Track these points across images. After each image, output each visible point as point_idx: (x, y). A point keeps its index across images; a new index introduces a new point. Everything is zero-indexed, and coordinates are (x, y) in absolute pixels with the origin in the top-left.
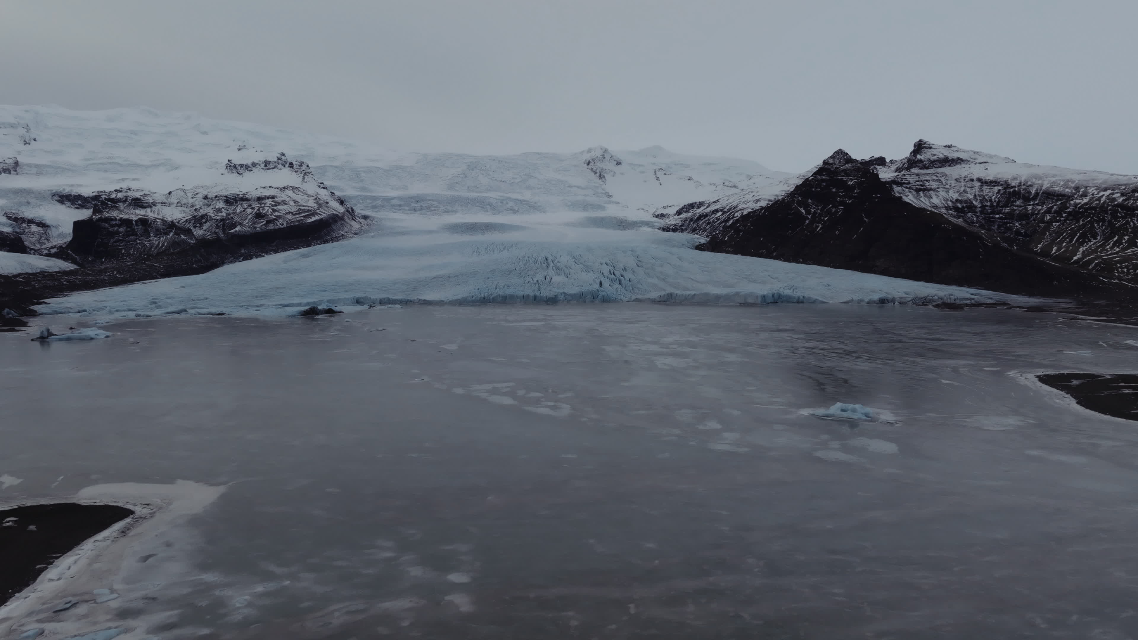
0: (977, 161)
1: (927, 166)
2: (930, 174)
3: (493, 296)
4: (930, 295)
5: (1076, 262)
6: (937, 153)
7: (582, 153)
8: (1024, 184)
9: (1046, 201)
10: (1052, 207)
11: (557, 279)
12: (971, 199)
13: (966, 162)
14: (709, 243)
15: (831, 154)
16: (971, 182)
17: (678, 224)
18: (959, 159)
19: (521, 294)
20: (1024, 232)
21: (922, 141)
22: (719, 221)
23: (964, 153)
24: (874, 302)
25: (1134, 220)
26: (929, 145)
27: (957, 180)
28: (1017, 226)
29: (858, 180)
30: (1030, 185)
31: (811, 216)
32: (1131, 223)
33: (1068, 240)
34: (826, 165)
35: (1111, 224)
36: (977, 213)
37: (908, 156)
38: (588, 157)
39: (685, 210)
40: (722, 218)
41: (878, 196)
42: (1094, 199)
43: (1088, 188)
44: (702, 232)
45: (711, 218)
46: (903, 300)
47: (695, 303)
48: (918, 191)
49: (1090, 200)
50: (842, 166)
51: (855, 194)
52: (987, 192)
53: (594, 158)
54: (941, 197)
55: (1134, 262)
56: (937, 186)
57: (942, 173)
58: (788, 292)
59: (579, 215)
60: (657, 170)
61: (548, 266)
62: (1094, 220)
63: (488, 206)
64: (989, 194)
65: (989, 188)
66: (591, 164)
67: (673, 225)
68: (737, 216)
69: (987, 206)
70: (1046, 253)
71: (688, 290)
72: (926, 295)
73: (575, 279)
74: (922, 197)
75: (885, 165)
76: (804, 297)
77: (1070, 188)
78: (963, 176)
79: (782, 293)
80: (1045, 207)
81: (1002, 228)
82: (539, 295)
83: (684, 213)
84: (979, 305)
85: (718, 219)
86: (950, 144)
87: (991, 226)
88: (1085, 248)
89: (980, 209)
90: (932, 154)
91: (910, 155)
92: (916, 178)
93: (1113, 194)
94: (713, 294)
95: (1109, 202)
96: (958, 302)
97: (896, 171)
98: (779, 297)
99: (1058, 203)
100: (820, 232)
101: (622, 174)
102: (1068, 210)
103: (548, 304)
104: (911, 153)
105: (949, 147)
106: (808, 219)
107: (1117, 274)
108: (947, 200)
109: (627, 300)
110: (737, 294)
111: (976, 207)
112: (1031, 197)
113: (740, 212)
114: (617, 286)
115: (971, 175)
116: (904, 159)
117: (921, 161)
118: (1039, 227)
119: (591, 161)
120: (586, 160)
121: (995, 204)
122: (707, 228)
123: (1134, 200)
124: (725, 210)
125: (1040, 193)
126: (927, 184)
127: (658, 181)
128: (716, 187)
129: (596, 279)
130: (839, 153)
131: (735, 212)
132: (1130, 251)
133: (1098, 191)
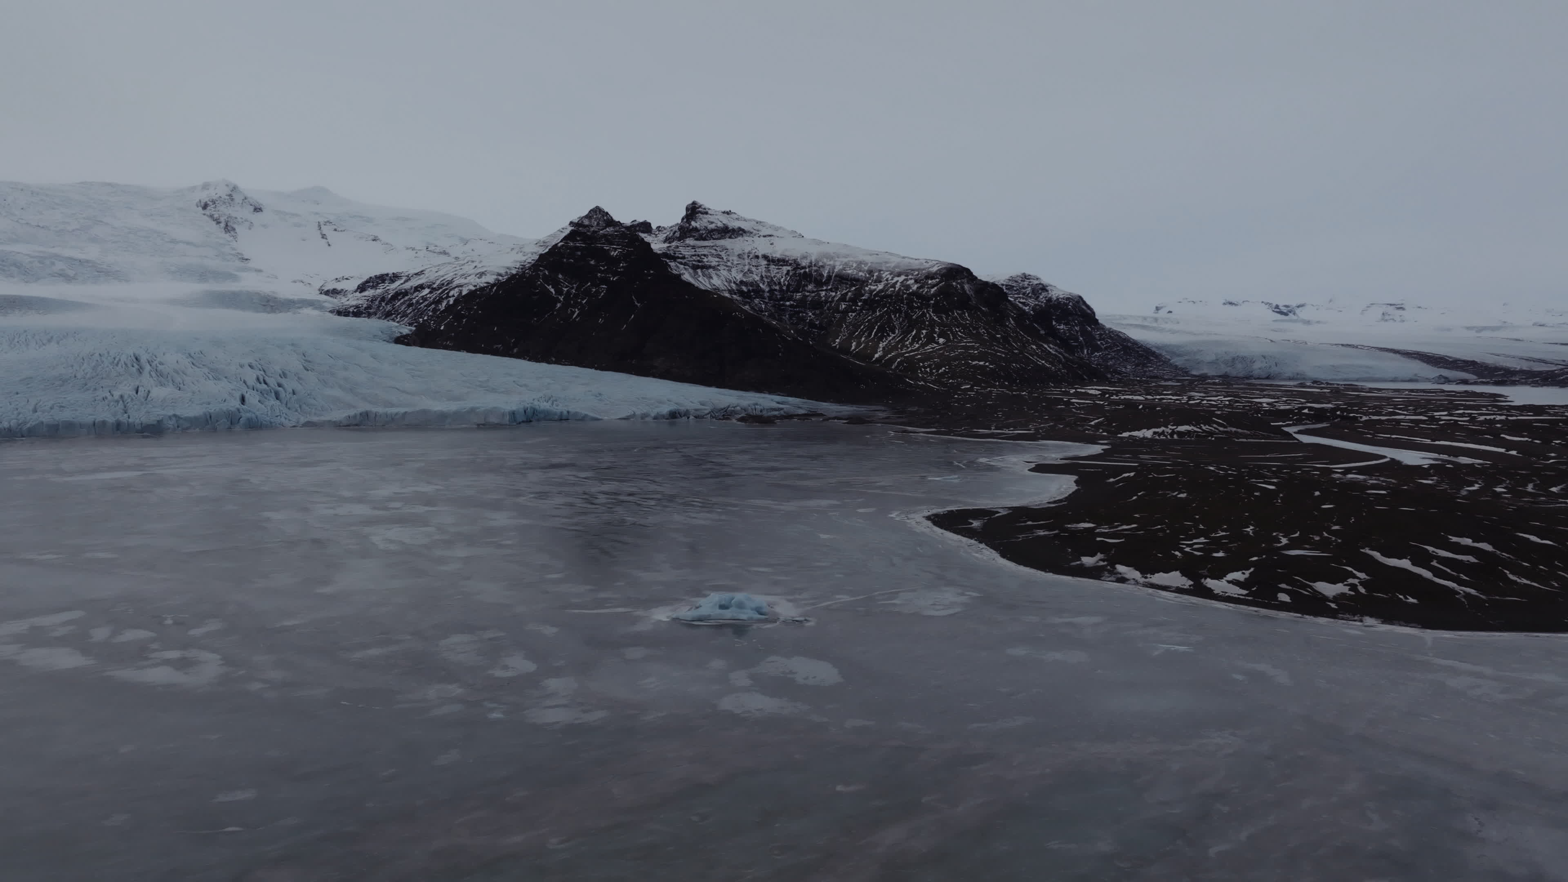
0: (762, 234)
1: (704, 236)
2: (707, 246)
3: (28, 425)
4: (731, 406)
5: (879, 360)
6: (715, 221)
7: (193, 189)
8: (815, 265)
9: (839, 287)
10: (847, 294)
11: (158, 393)
12: (758, 281)
13: (748, 234)
14: (415, 333)
15: (586, 212)
16: (756, 260)
17: (362, 304)
18: (740, 229)
19: (89, 419)
20: (819, 323)
21: (696, 204)
22: (426, 303)
23: (744, 222)
24: (663, 417)
25: (930, 311)
26: (705, 209)
27: (739, 256)
28: (810, 316)
29: (624, 250)
30: (822, 266)
31: (563, 297)
32: (928, 315)
33: (866, 334)
34: (579, 227)
35: (908, 316)
36: (766, 299)
37: (679, 221)
38: (204, 196)
39: (371, 284)
40: (430, 298)
41: (651, 272)
42: (889, 286)
43: (882, 272)
44: (401, 317)
45: (413, 297)
46: (698, 413)
47: (407, 425)
48: (695, 268)
49: (884, 287)
50: (602, 230)
51: (620, 268)
52: (775, 272)
53: (214, 198)
54: (722, 278)
55: (936, 360)
56: (717, 264)
57: (722, 246)
58: (545, 406)
59: (195, 288)
60: (321, 223)
61: (140, 370)
62: (891, 310)
63: (13, 268)
64: (777, 275)
65: (777, 267)
66: (209, 208)
67: (353, 306)
68: (453, 296)
69: (776, 290)
70: (845, 349)
71: (392, 405)
72: (726, 405)
73: (194, 393)
74: (700, 276)
75: (651, 233)
76: (568, 412)
77: (863, 272)
78: (746, 251)
79: (537, 407)
80: (839, 293)
81: (794, 319)
82: (125, 421)
83: (369, 289)
84: (789, 416)
85: (424, 299)
86: (728, 210)
87: (782, 316)
88: (885, 343)
89: (768, 294)
90: (709, 221)
91: (682, 222)
92: (692, 252)
93: (907, 280)
94: (435, 412)
95: (905, 289)
96: (765, 414)
97: (665, 242)
98: (534, 413)
99: (852, 289)
100: (577, 320)
101: (264, 226)
102: (863, 298)
103: (144, 437)
104: (683, 219)
105: (728, 213)
106: (560, 301)
107: (920, 375)
108: (730, 281)
109: (292, 426)
110: (473, 410)
111: (764, 291)
112: (824, 280)
113: (457, 290)
114: (273, 402)
115: (756, 250)
116: (674, 226)
117: (696, 229)
118: (835, 318)
119: (208, 202)
120: (200, 201)
121: (785, 288)
122: (409, 312)
123: (928, 288)
124: (435, 286)
125: (832, 276)
126: (705, 260)
127: (325, 240)
128: (417, 253)
129: (234, 392)
130: (596, 212)
131: (451, 290)
132: (930, 348)
133: (892, 276)
